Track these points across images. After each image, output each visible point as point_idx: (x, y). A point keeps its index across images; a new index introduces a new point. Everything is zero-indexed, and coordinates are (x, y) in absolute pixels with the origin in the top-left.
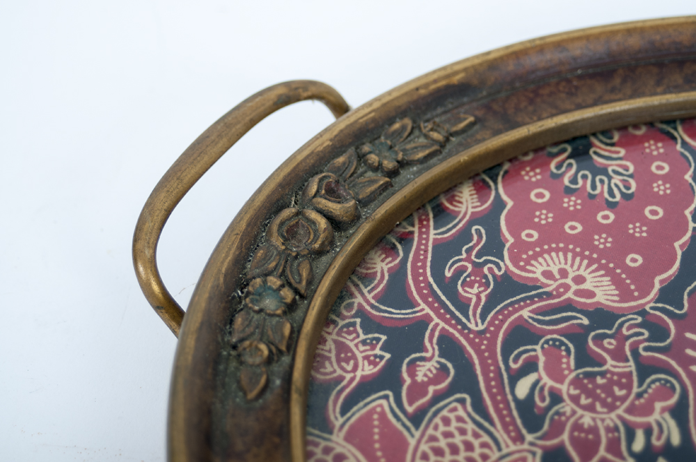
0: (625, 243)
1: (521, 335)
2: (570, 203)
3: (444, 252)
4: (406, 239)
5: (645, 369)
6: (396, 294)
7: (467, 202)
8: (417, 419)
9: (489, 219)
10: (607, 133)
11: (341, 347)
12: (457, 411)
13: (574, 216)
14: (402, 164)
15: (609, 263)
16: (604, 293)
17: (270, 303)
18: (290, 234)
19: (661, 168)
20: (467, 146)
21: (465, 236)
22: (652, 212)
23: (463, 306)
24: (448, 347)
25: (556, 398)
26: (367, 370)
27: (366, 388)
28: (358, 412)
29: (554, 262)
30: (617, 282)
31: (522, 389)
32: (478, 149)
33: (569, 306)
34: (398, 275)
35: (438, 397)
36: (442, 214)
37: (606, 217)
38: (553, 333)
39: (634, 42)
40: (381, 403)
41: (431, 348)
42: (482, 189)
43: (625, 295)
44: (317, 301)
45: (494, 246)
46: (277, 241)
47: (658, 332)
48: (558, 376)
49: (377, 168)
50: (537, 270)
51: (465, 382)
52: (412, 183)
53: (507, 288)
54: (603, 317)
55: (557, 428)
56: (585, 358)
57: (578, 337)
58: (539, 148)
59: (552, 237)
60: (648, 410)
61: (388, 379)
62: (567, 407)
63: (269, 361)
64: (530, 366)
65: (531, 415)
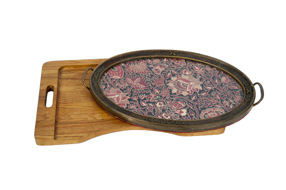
0: (119, 74)
1: (114, 82)
2: (114, 72)
3: (106, 78)
4: (102, 78)
5: (124, 82)
6: (104, 82)
7: (106, 74)
8: (110, 89)
9: (108, 75)
10: (114, 66)
11: (102, 86)
12: (112, 88)
13: (114, 73)
14: (100, 72)
15: (119, 75)
16: (119, 78)
17: (96, 84)
18: (94, 79)
19: (119, 68)
20: (104, 70)
21: (107, 76)
22: (120, 71)
23: (109, 81)
24: (109, 84)
25: (119, 85)
26: (104, 87)
27: (105, 89)
28: (105, 90)
29: (115, 76)
30: (120, 77)
31: (116, 85)
32: (105, 70)
33: (117, 79)
34: (103, 80)
35: (110, 88)
36: (104, 76)
37: (117, 72)
38: (117, 81)
39: (114, 58)
40: (106, 89)
41: (108, 85)
42: (106, 73)
43: (121, 77)
44: (99, 83)
45: (109, 77)
47: (124, 79)
48: (118, 84)
49: (99, 73)
50: (113, 77)
51: (112, 86)
52: (101, 73)
53: (112, 79)
54: (120, 79)
55: (120, 87)
56: (120, 82)
57: (119, 81)
58: (109, 69)
59: (113, 75)
60: (126, 84)
61: (106, 87)
62: (120, 86)
63: (98, 88)
64: (116, 84)
65: (118, 87)
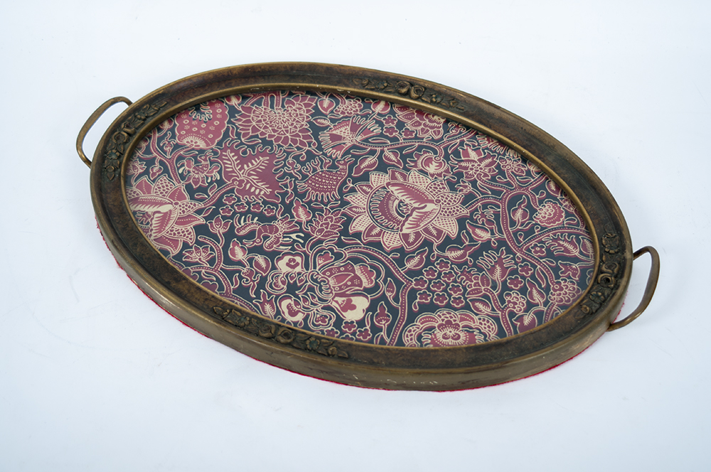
0: (208, 131)
1: (181, 158)
2: (193, 123)
3: (160, 139)
4: (150, 137)
5: (212, 163)
6: (148, 151)
7: (166, 125)
8: (154, 181)
9: (172, 130)
10: (205, 102)
11: (134, 166)
12: (164, 178)
13: (195, 126)
14: (147, 117)
15: (204, 137)
16: (202, 145)
17: (114, 157)
18: (117, 138)
19: (219, 111)
20: (164, 110)
21: (166, 134)
22: (217, 123)
23: (165, 152)
24: (161, 163)
25: (189, 172)
26: (141, 171)
27: (141, 175)
28: (138, 181)
29: (189, 139)
30: (206, 142)
31: (180, 171)
32: (168, 111)
33: (193, 149)
34: (148, 147)
35: (159, 175)
36: (160, 130)
37: (204, 125)
38: (188, 156)
39: (211, 76)
40: (145, 178)
41: (157, 164)
42: (170, 122)
43: (208, 145)
44: (126, 155)
45: (174, 136)
46: (114, 141)
47: (215, 153)
48: (189, 167)
49: (140, 119)
50: (185, 141)
51: (166, 171)
52: (150, 122)
53: (177, 146)
54: (202, 151)
55: (189, 179)
56: (197, 162)
57: (195, 157)
58: (186, 109)
59: (189, 132)
60: (212, 172)
61: (146, 172)
62: (192, 174)
63: (115, 171)
64: (183, 165)
65: (182, 177)
